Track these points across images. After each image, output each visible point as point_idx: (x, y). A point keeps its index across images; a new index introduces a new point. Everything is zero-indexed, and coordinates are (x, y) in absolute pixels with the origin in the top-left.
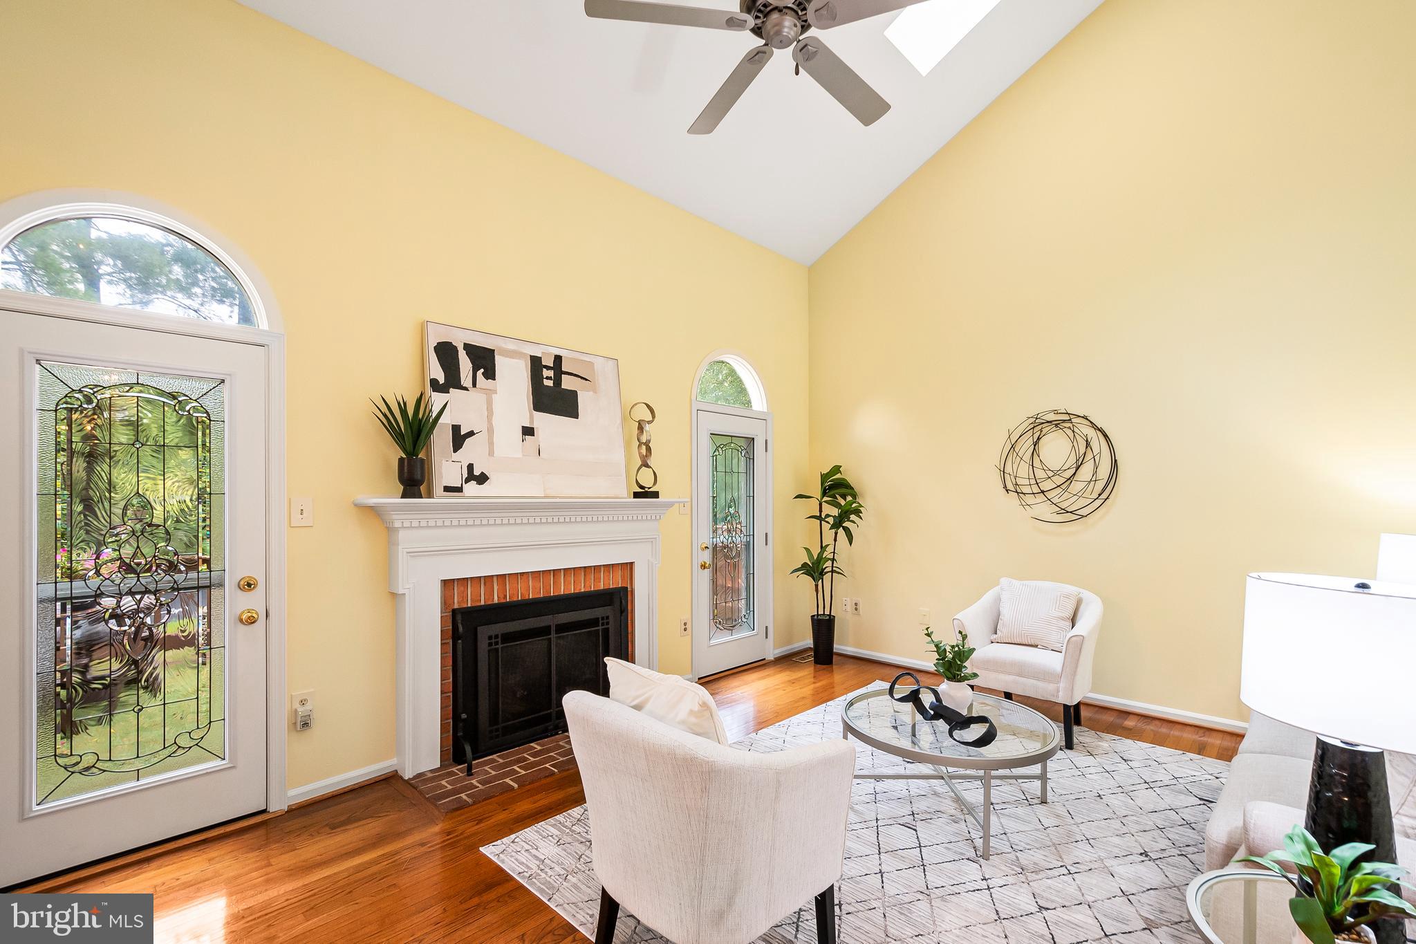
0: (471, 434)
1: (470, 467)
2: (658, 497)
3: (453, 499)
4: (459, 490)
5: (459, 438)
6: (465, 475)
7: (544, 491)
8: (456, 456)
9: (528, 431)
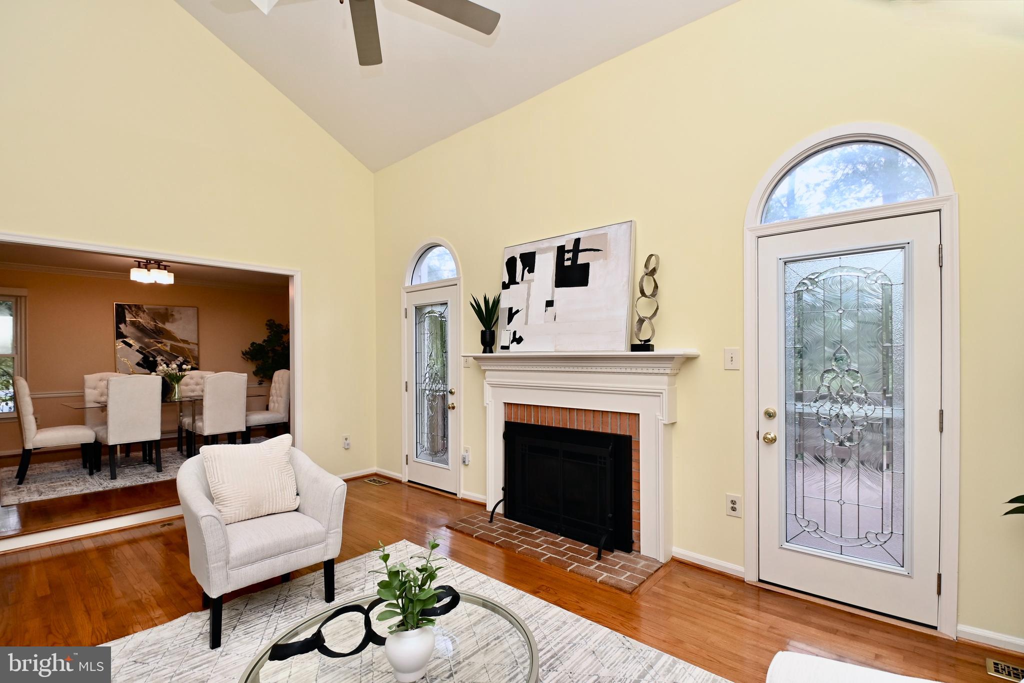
0: (517, 311)
1: (515, 333)
2: (653, 351)
3: (505, 353)
4: (507, 348)
5: (511, 314)
6: (512, 339)
7: (555, 346)
8: (508, 327)
9: (550, 304)
